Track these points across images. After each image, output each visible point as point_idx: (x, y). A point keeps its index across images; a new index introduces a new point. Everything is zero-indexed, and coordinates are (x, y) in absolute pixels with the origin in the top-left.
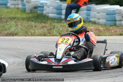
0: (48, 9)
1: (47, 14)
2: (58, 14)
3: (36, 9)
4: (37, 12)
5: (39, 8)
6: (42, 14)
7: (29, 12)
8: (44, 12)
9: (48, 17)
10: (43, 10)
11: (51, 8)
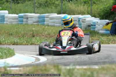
0: (98, 27)
1: (98, 31)
2: (106, 31)
3: (90, 27)
4: (90, 30)
5: (92, 26)
6: (95, 31)
7: (85, 29)
8: (96, 29)
9: (98, 33)
10: (95, 28)
11: (101, 25)
